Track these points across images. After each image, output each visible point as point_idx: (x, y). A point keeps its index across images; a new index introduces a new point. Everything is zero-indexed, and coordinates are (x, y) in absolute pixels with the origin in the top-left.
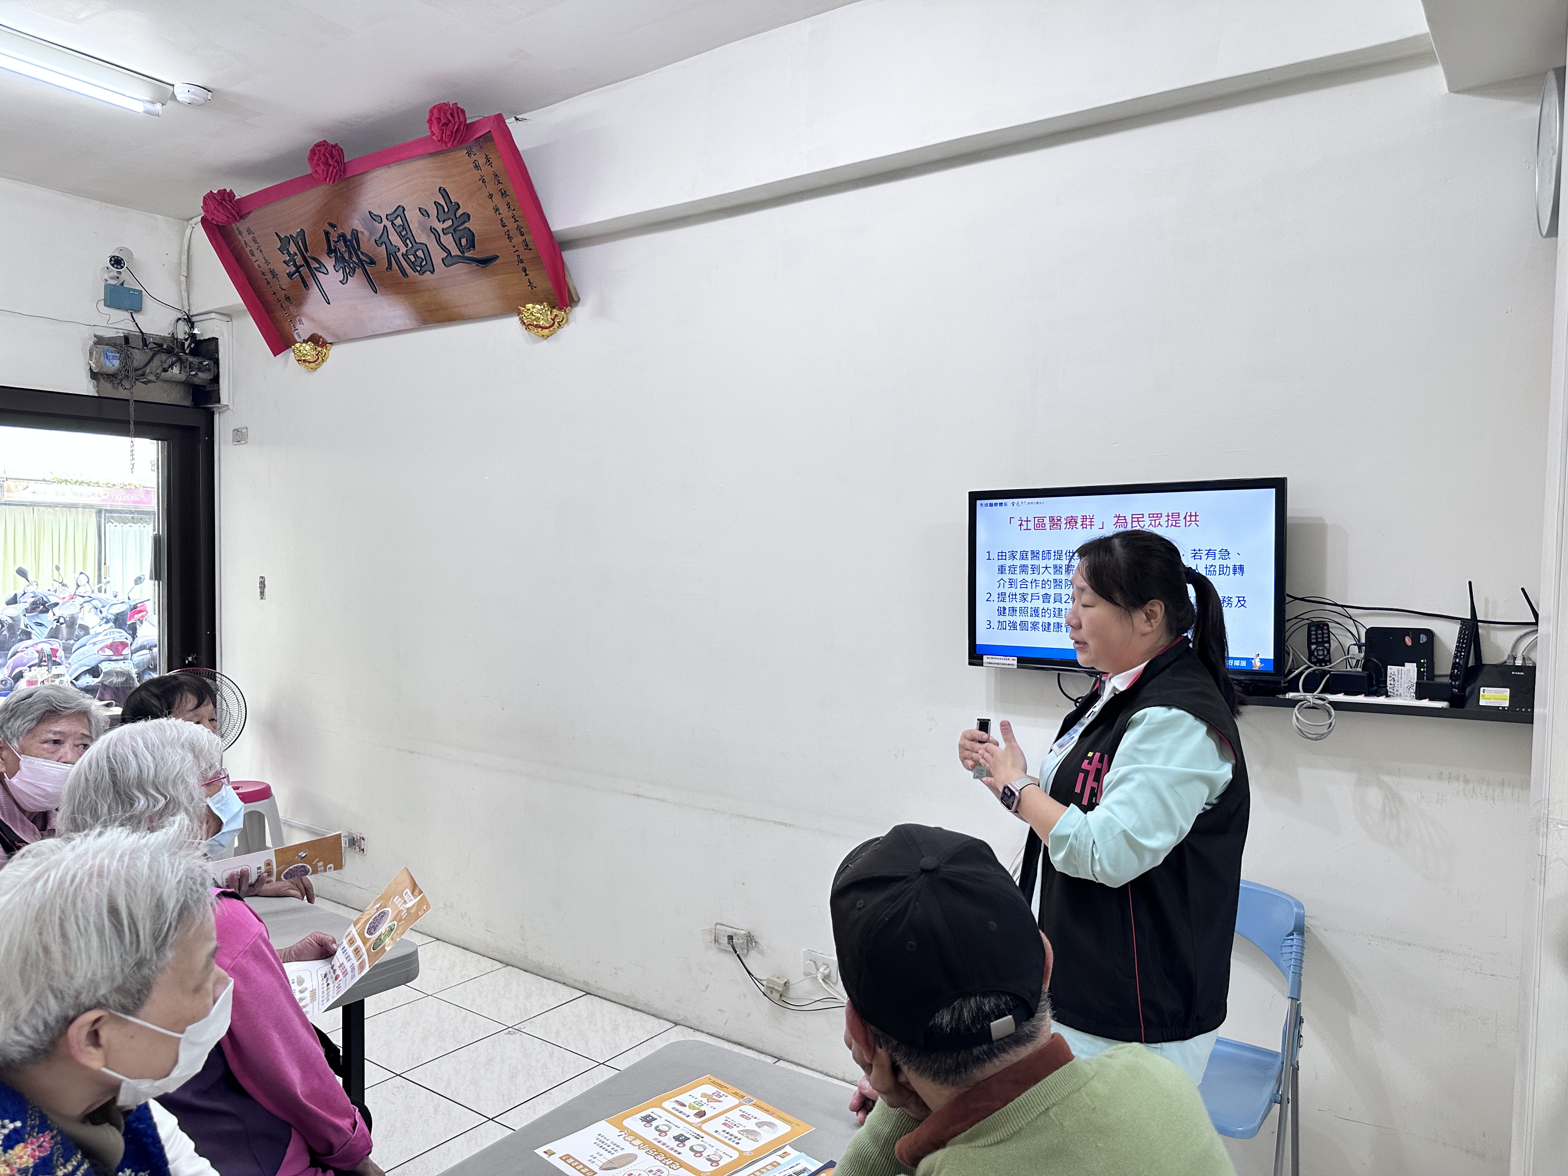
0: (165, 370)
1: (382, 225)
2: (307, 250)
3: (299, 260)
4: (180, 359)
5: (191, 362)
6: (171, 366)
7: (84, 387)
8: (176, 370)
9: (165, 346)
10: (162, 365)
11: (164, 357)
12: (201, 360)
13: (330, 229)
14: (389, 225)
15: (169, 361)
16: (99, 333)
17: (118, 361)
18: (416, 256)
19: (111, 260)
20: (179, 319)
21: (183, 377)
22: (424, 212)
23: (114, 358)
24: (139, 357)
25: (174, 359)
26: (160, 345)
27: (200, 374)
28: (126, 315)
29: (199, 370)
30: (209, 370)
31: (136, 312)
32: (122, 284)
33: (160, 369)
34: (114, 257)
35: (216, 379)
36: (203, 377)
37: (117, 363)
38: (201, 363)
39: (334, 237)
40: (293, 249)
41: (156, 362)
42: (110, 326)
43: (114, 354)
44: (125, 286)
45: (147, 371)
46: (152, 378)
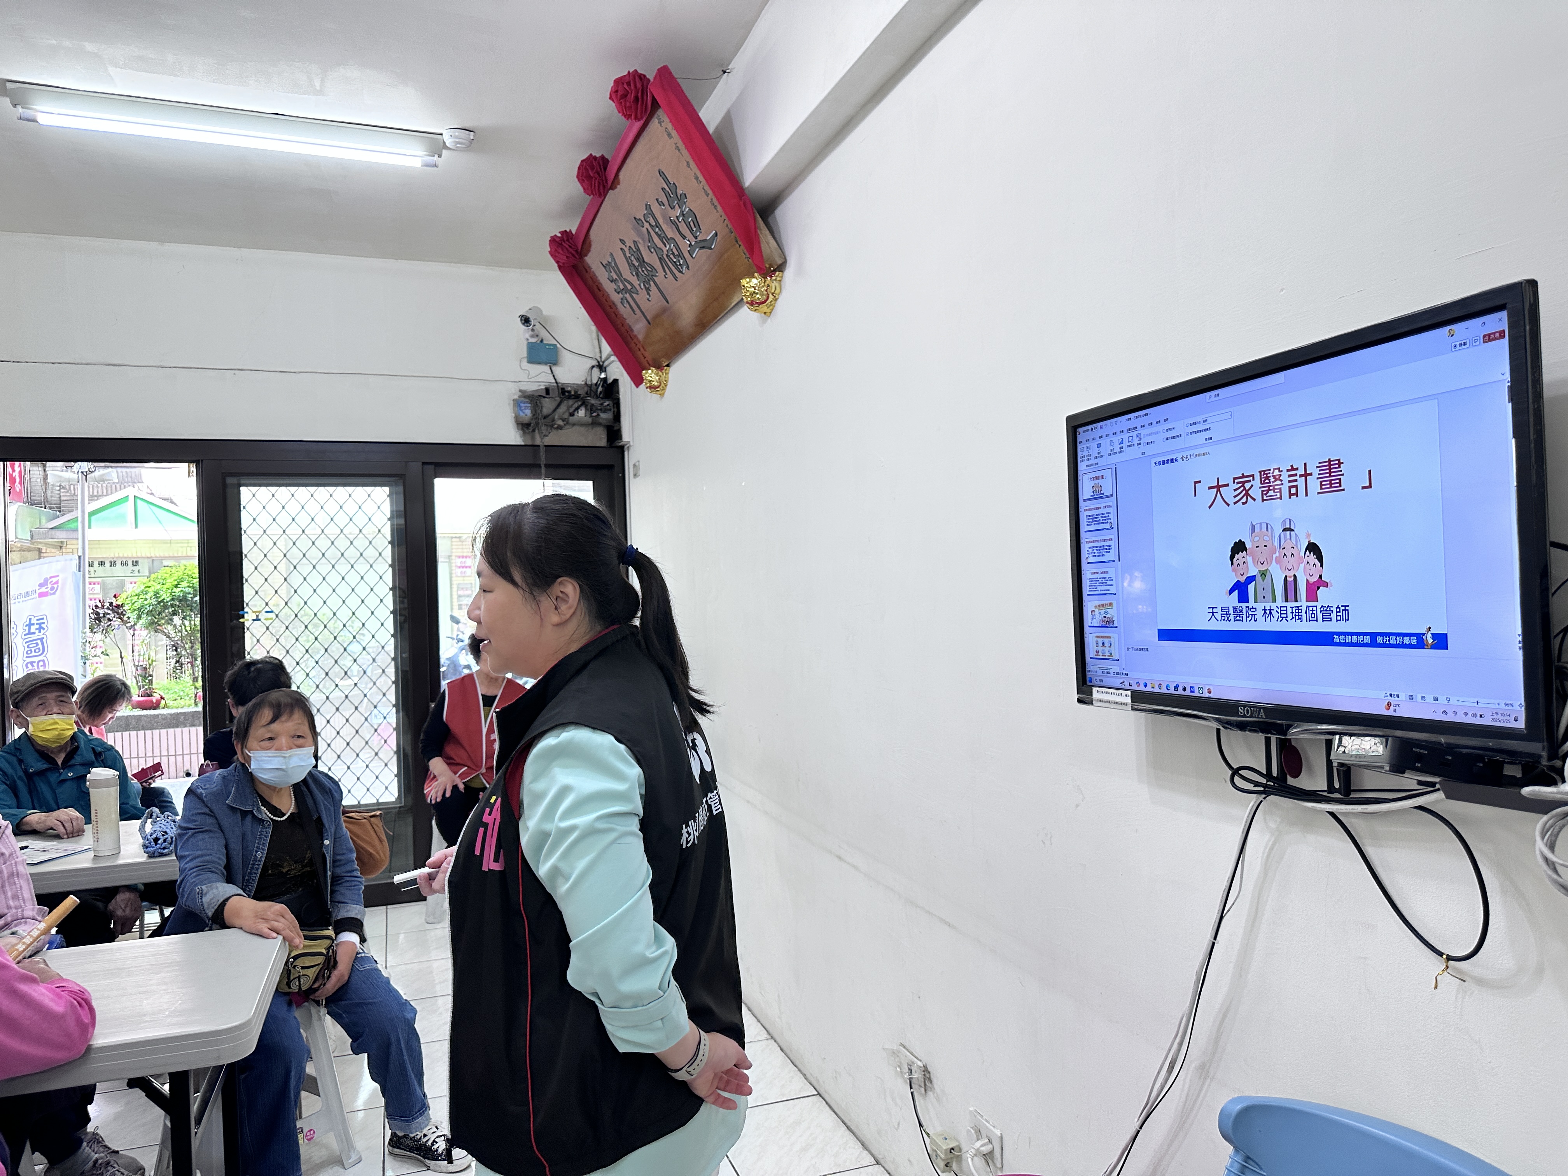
0: (572, 415)
1: (644, 229)
2: (621, 275)
3: (622, 287)
4: (584, 403)
5: (593, 405)
6: (577, 409)
7: (511, 436)
8: (582, 413)
9: (573, 393)
10: (568, 409)
11: (571, 402)
12: (602, 402)
13: (624, 247)
14: (647, 225)
15: (576, 405)
16: (523, 388)
17: (530, 411)
18: (673, 254)
19: (521, 320)
20: (593, 367)
21: (590, 420)
22: (661, 204)
23: (526, 408)
24: (548, 405)
25: (580, 403)
26: (569, 392)
27: (603, 415)
28: (546, 368)
29: (601, 410)
30: (610, 410)
31: (555, 364)
32: (542, 341)
33: (566, 416)
34: (523, 316)
35: (617, 417)
36: (606, 416)
37: (528, 412)
38: (602, 404)
39: (628, 255)
40: (615, 277)
41: (563, 408)
42: (531, 380)
43: (526, 405)
44: (545, 342)
45: (556, 417)
46: (560, 423)
